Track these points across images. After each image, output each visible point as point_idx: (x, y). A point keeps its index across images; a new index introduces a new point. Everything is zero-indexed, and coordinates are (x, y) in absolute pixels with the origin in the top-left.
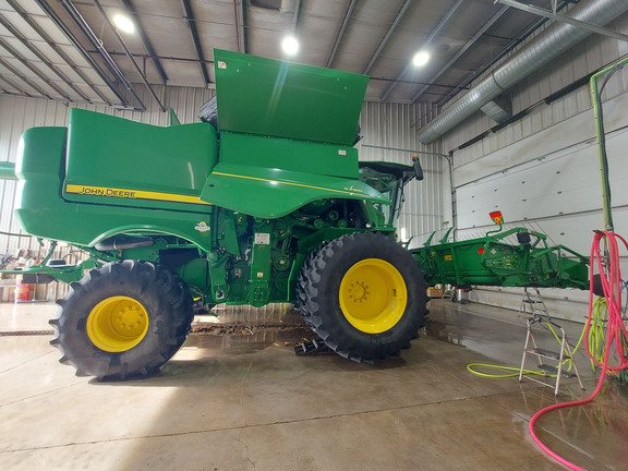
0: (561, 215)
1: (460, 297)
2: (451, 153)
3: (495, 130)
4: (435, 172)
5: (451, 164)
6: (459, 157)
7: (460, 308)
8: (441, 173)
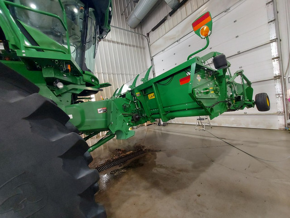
0: (239, 53)
1: (162, 123)
2: (148, 34)
3: (171, 14)
4: (140, 48)
5: (149, 42)
6: (153, 36)
7: (163, 128)
8: (144, 48)
